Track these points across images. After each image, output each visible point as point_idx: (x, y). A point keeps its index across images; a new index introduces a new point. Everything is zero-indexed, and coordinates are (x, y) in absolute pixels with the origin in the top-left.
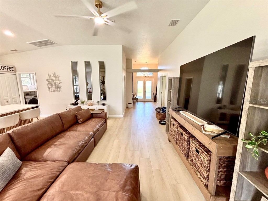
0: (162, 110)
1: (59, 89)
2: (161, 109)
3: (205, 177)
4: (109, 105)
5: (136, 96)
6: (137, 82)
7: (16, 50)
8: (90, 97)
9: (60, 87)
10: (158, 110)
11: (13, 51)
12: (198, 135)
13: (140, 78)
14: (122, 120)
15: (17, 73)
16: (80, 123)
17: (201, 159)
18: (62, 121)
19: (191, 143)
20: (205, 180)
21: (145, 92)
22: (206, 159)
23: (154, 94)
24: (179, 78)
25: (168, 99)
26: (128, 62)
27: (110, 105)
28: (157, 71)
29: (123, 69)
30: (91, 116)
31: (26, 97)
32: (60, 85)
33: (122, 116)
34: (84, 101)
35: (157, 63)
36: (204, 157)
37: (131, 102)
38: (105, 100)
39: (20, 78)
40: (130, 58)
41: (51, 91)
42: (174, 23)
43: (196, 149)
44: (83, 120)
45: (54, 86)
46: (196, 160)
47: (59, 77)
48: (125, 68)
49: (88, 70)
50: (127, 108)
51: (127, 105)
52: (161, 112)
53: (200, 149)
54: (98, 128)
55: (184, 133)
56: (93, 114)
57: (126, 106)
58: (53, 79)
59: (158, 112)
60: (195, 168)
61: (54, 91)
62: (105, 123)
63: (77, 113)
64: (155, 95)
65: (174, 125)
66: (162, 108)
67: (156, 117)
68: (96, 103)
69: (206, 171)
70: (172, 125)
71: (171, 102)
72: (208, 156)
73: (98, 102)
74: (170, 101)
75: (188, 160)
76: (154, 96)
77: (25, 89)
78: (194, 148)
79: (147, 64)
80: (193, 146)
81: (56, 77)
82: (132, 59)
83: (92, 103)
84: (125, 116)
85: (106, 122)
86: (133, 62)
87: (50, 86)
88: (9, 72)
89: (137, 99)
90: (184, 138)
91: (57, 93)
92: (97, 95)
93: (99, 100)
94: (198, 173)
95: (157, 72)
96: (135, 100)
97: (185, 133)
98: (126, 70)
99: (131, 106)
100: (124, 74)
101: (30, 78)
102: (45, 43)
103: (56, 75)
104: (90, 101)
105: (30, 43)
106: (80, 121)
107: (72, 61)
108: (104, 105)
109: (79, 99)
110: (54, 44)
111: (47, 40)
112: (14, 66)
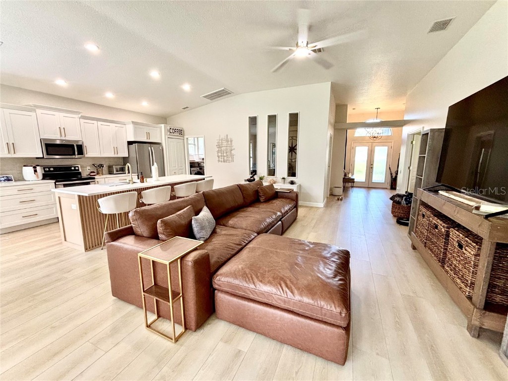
0: (406, 200)
1: (230, 159)
2: (404, 198)
3: (470, 282)
4: (300, 185)
5: (350, 176)
6: (354, 148)
7: (187, 107)
8: (272, 172)
9: (232, 156)
10: (396, 199)
11: (184, 108)
12: (464, 219)
13: (361, 141)
14: (321, 210)
15: (186, 137)
16: (262, 201)
17: (466, 255)
18: (243, 194)
19: (451, 236)
20: (469, 288)
21: (372, 168)
22: (472, 253)
23: (391, 174)
24: (444, 130)
25: (419, 174)
26: (339, 109)
27: (302, 185)
28: (400, 124)
29: (330, 123)
30: (276, 195)
31: (192, 169)
32: (233, 152)
33: (321, 205)
34: (264, 176)
35: (403, 107)
36: (470, 252)
37: (341, 184)
38: (295, 176)
39: (188, 144)
40: (343, 103)
41: (221, 161)
42: (442, 26)
43: (458, 243)
44: (266, 199)
45: (225, 154)
46: (457, 261)
47: (231, 141)
48: (333, 121)
49: (271, 130)
50: (332, 195)
51: (331, 189)
52: (403, 202)
53: (465, 240)
54: (287, 211)
55: (439, 222)
56: (279, 193)
57: (330, 192)
58: (225, 144)
59: (396, 203)
60: (455, 275)
61: (224, 161)
62: (295, 209)
63: (258, 188)
64: (394, 176)
65: (424, 216)
66: (404, 195)
67: (390, 212)
68: (280, 180)
69: (472, 273)
70: (420, 218)
71: (423, 178)
72: (477, 247)
73: (284, 178)
74: (422, 176)
75: (443, 267)
76: (392, 177)
77: (191, 159)
78: (455, 243)
79: (380, 113)
80: (454, 238)
81: (229, 141)
82: (347, 105)
83: (274, 179)
84: (327, 205)
85: (296, 206)
86: (350, 111)
87: (220, 154)
88: (178, 136)
89: (352, 181)
90: (440, 231)
91: (228, 163)
92: (282, 169)
93: (286, 176)
94: (459, 281)
95: (402, 126)
96: (348, 182)
97: (441, 222)
98: (334, 125)
99: (339, 191)
100: (330, 132)
101: (195, 145)
102: (219, 94)
103: (229, 138)
104: (271, 177)
105: (204, 97)
106: (262, 199)
107: (251, 116)
108: (292, 183)
109: (256, 174)
110: (230, 93)
111: (223, 90)
112: (183, 128)
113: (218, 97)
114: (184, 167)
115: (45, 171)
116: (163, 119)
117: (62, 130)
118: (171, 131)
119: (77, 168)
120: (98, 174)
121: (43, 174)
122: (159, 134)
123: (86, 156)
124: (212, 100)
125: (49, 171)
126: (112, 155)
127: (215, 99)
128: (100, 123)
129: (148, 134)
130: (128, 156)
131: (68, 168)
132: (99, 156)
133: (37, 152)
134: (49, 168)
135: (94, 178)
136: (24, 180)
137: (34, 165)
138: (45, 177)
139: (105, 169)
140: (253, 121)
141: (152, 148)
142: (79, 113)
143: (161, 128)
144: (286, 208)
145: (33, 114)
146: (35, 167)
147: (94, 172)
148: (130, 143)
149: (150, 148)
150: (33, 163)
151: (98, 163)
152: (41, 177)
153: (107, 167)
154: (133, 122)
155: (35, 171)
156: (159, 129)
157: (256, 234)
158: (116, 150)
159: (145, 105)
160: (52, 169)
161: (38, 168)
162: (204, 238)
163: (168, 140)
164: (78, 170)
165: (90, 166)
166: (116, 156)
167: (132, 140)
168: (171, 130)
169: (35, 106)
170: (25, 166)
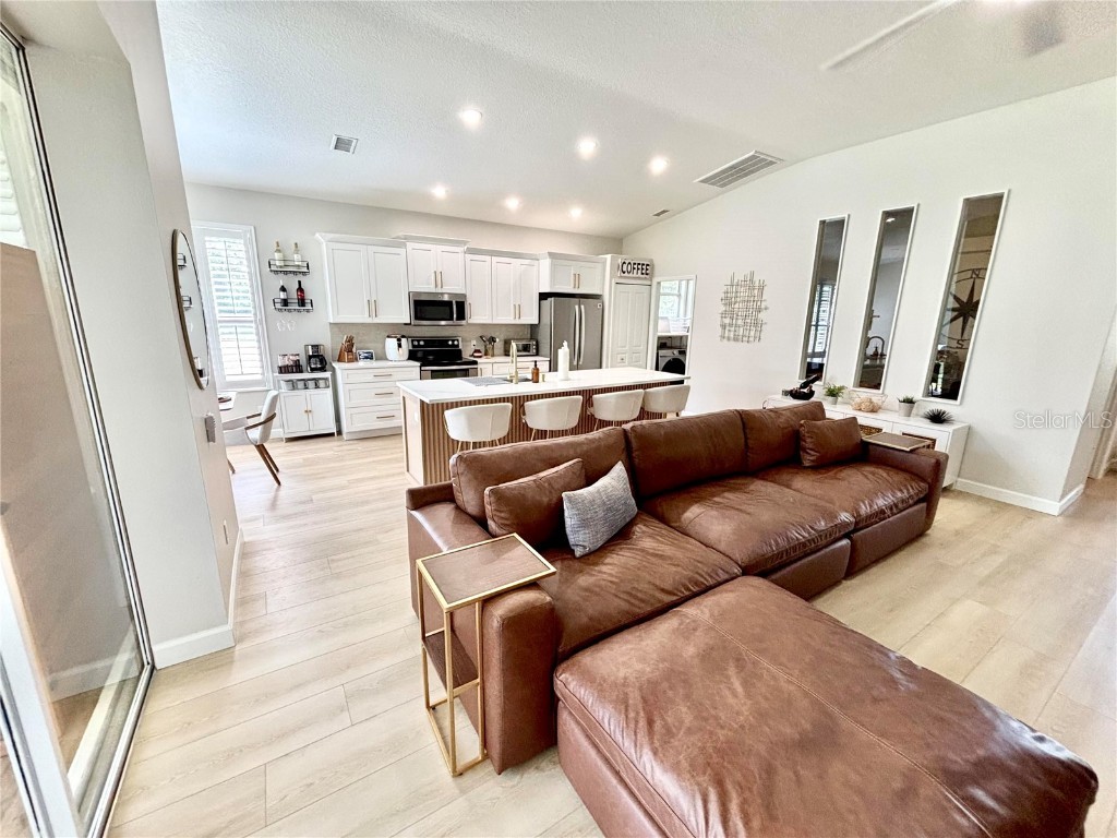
4: (970, 429)
7: (664, 212)
8: (871, 374)
9: (758, 325)
11: (658, 215)
14: (1046, 524)
15: (655, 280)
16: (807, 464)
18: (746, 438)
27: (976, 427)
30: (859, 453)
31: (662, 352)
32: (761, 315)
33: (1052, 506)
34: (842, 388)
39: (659, 295)
41: (729, 339)
44: (820, 459)
45: (740, 322)
47: (761, 288)
54: (883, 512)
56: (871, 447)
58: (743, 294)
61: (736, 339)
62: (924, 505)
63: (802, 425)
68: (896, 405)
73: (910, 401)
77: (662, 329)
81: (753, 288)
83: (875, 399)
84: (1079, 510)
85: (928, 499)
87: (727, 321)
88: (639, 278)
91: (745, 344)
92: (909, 370)
101: (679, 296)
102: (742, 170)
103: (756, 279)
104: (866, 394)
105: (702, 181)
106: (808, 460)
107: (828, 218)
108: (937, 418)
109: (819, 378)
110: (772, 163)
111: (753, 157)
112: (652, 260)
113: (741, 177)
114: (643, 347)
115: (414, 346)
116: (614, 242)
117: (439, 277)
118: (625, 269)
119: (456, 343)
120: (486, 354)
121: (410, 351)
122: (599, 277)
123: (470, 321)
124: (722, 186)
125: (419, 346)
126: (510, 320)
127: (730, 182)
128: (495, 259)
129: (577, 277)
130: (537, 322)
131: (442, 342)
132: (490, 322)
133: (403, 314)
134: (419, 341)
135: (475, 363)
136: (387, 359)
137: (399, 336)
138: (412, 356)
139: (499, 344)
140: (832, 232)
141: (582, 307)
142: (465, 243)
143: (605, 263)
144: (881, 503)
145: (402, 251)
146: (399, 340)
147: (479, 351)
148: (543, 296)
149: (577, 307)
150: (398, 332)
151: (488, 334)
152: (406, 355)
153: (502, 343)
154: (551, 255)
155: (400, 346)
156: (599, 266)
157: (737, 570)
158: (519, 310)
159: (577, 216)
160: (422, 343)
161: (404, 341)
162: (585, 547)
163: (616, 289)
164: (458, 346)
165: (476, 339)
166: (518, 322)
167: (547, 290)
168: (625, 266)
169: (406, 238)
170: (388, 337)
